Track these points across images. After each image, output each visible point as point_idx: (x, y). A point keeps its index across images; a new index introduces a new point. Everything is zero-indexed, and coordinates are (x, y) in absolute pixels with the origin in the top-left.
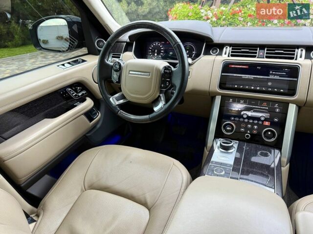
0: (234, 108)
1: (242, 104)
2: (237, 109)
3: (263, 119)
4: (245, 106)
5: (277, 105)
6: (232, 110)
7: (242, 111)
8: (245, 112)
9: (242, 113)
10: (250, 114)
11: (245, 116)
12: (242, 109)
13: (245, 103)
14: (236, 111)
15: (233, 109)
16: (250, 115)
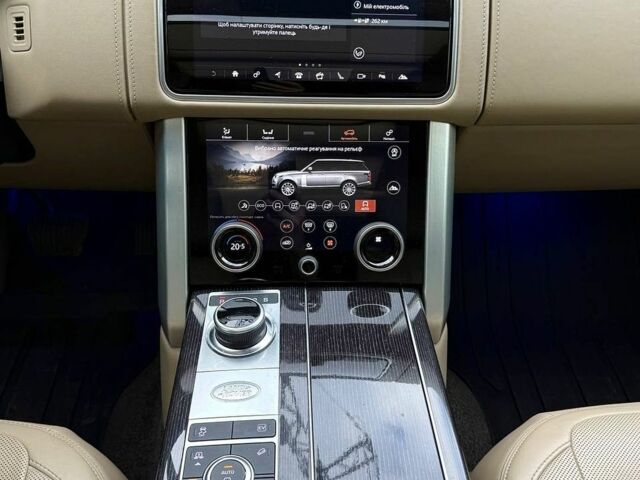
0: (244, 163)
1: (269, 143)
2: (255, 167)
3: (349, 191)
4: (281, 149)
5: (390, 132)
6: (236, 173)
7: (272, 171)
8: (286, 175)
9: (276, 179)
10: (303, 178)
11: (288, 191)
12: (274, 165)
13: (279, 138)
14: (254, 174)
15: (242, 169)
16: (304, 185)
